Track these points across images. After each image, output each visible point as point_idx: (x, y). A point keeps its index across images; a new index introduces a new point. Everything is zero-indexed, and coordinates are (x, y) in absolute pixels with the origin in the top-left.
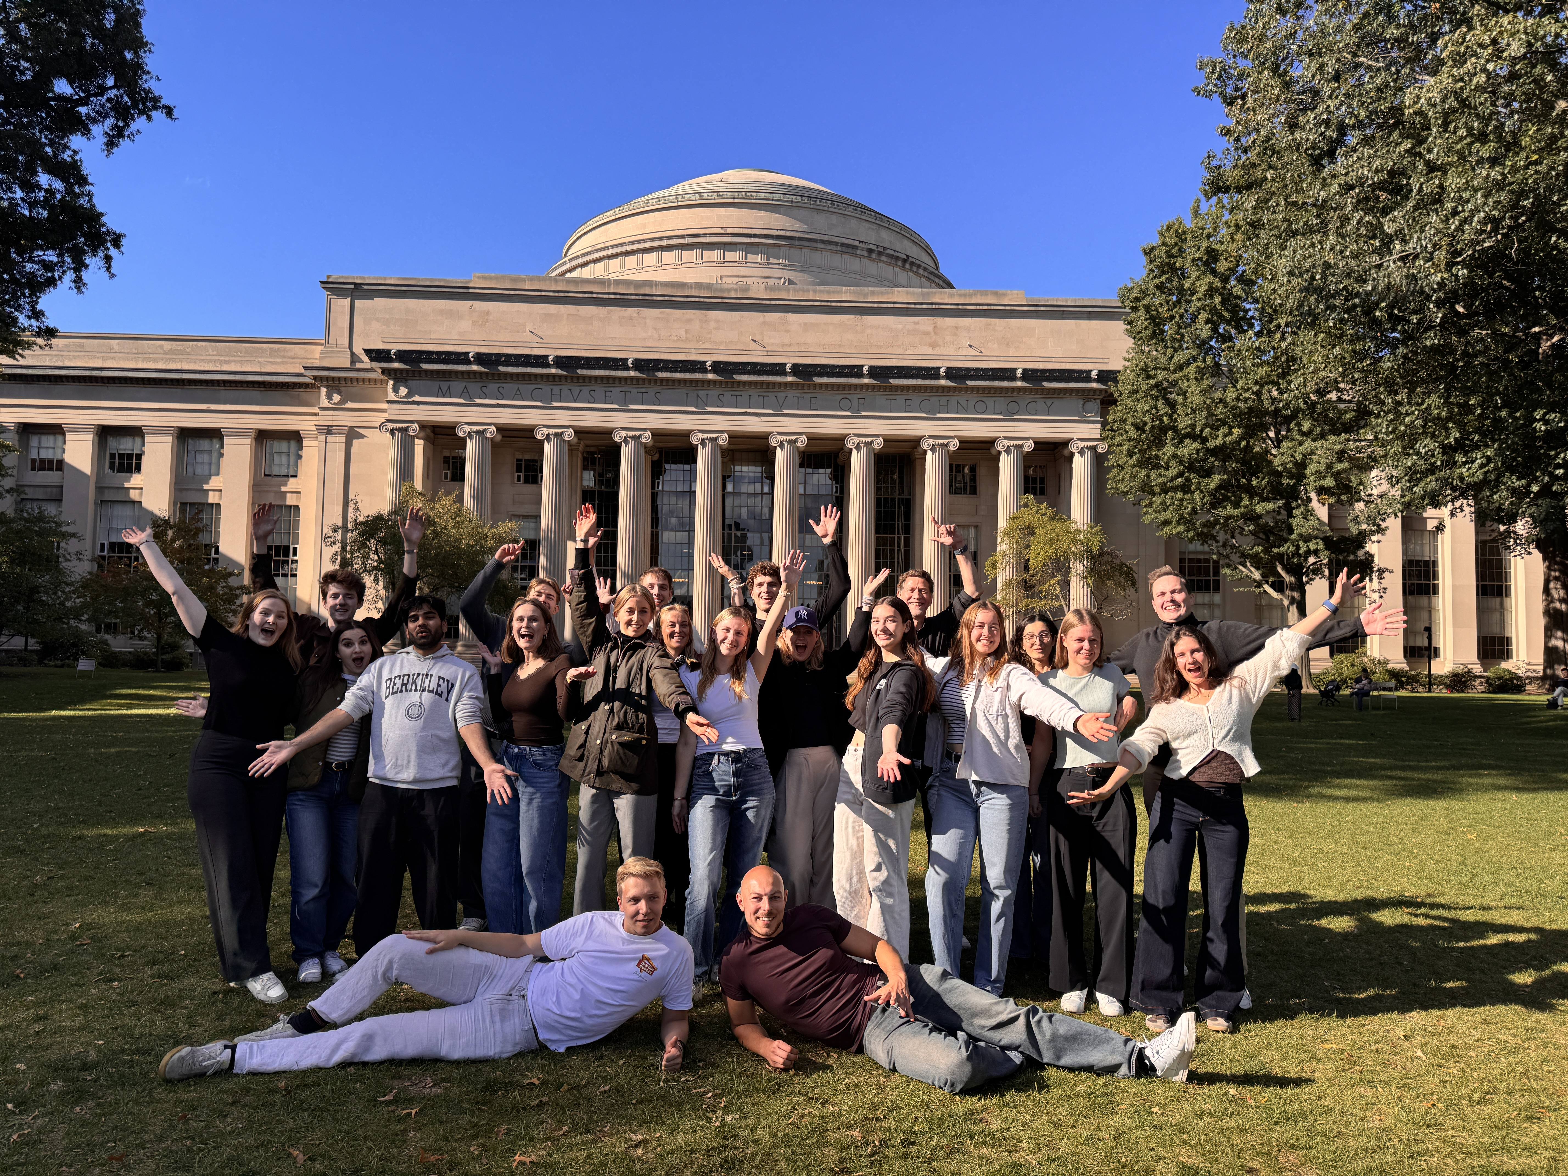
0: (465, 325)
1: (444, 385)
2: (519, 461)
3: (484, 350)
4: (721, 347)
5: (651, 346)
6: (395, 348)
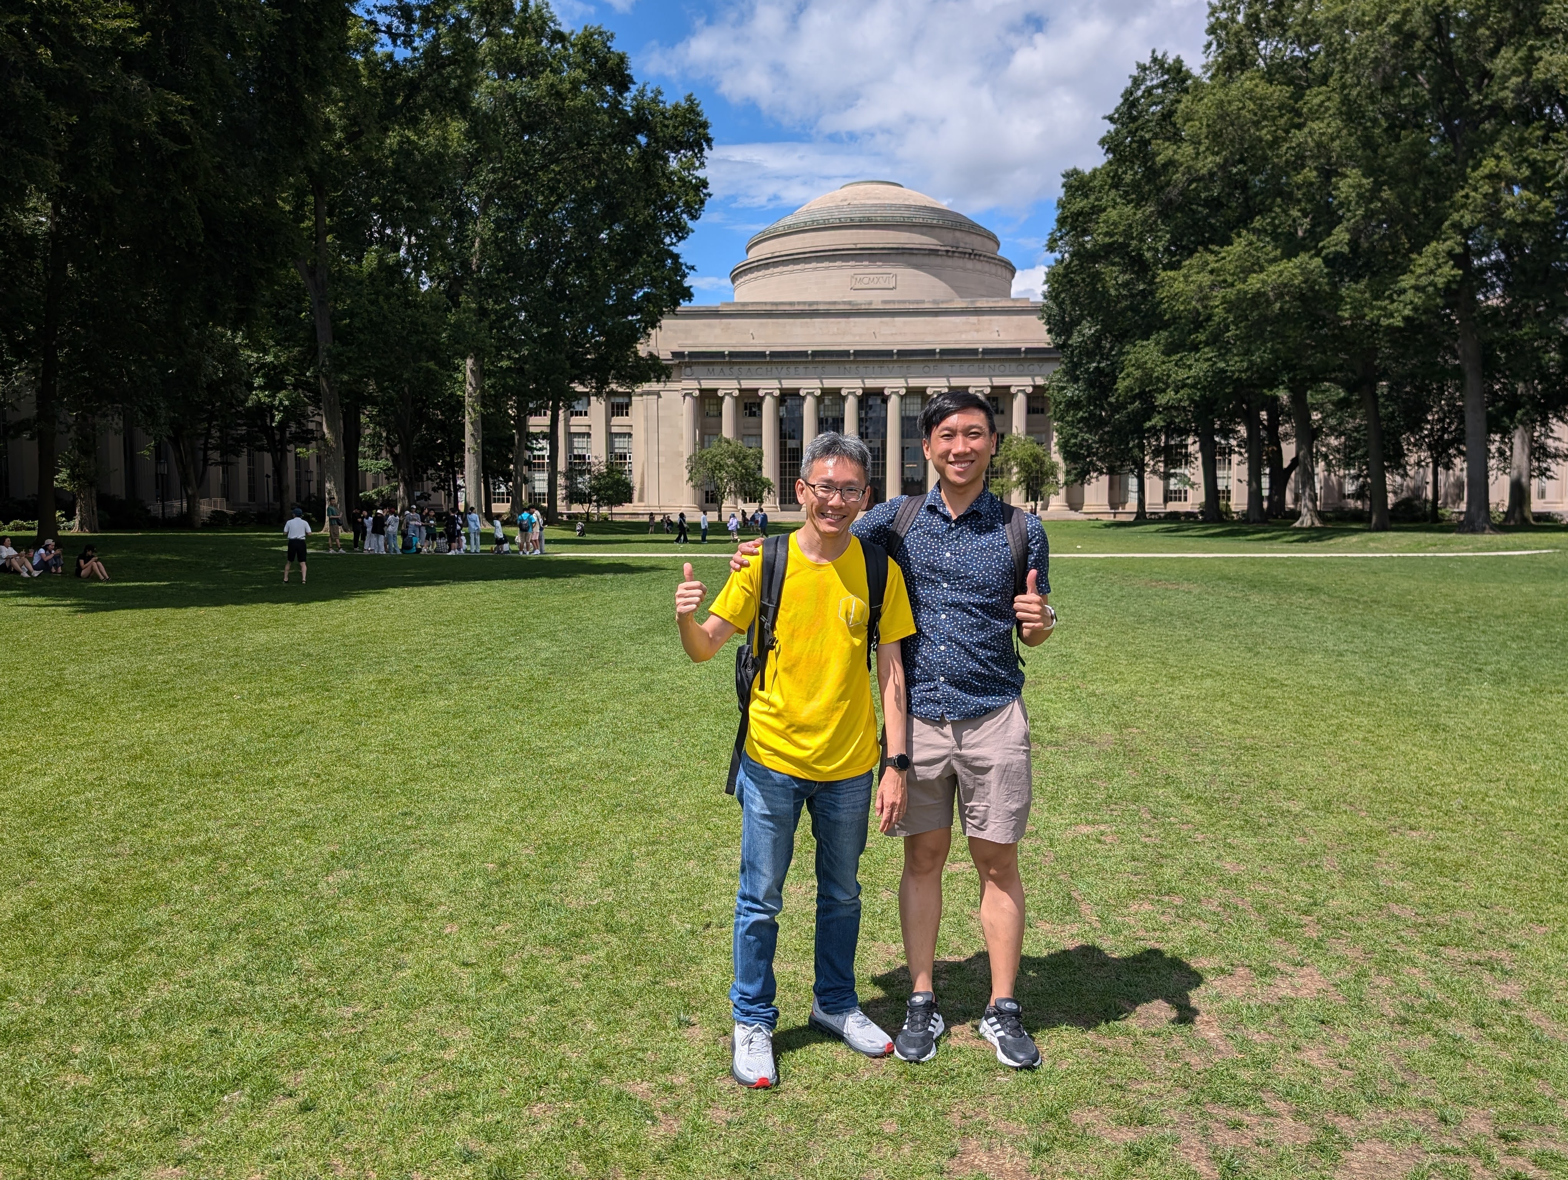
0: (718, 331)
1: (711, 368)
2: (746, 404)
3: (732, 349)
4: (857, 339)
5: (818, 339)
6: (687, 350)
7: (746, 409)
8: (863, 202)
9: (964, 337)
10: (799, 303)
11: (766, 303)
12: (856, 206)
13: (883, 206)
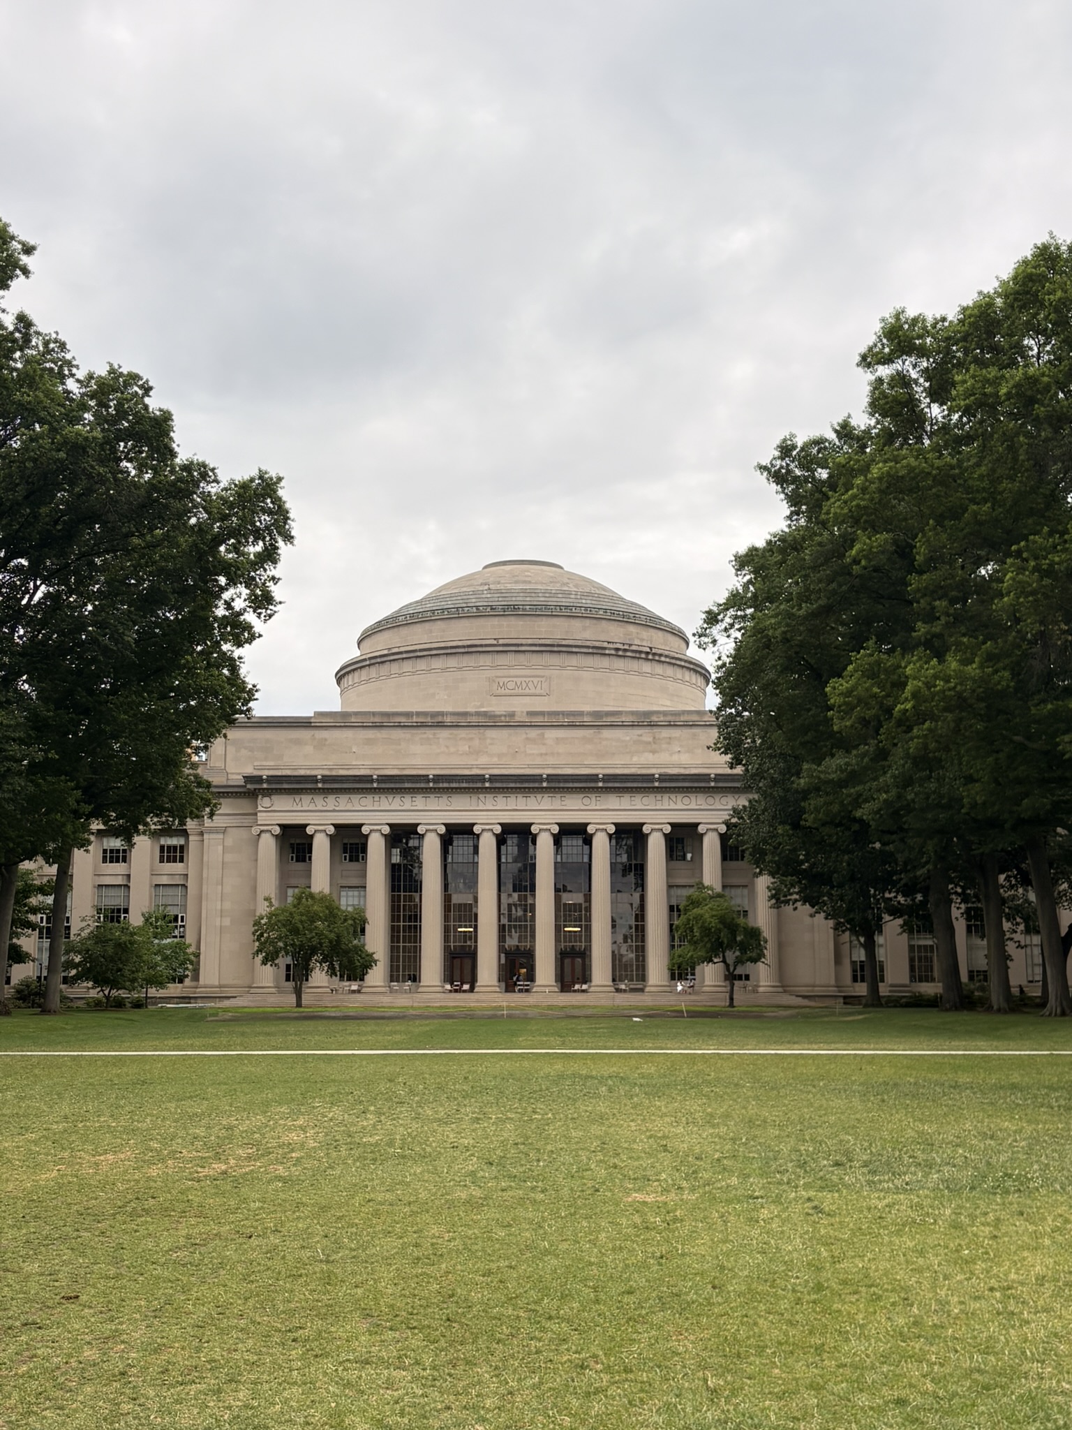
0: (309, 749)
1: (297, 798)
2: (345, 844)
3: (327, 773)
4: (495, 760)
5: (443, 760)
6: (265, 774)
7: (345, 852)
8: (509, 586)
9: (635, 759)
10: (418, 714)
11: (374, 714)
12: (499, 591)
13: (534, 592)
